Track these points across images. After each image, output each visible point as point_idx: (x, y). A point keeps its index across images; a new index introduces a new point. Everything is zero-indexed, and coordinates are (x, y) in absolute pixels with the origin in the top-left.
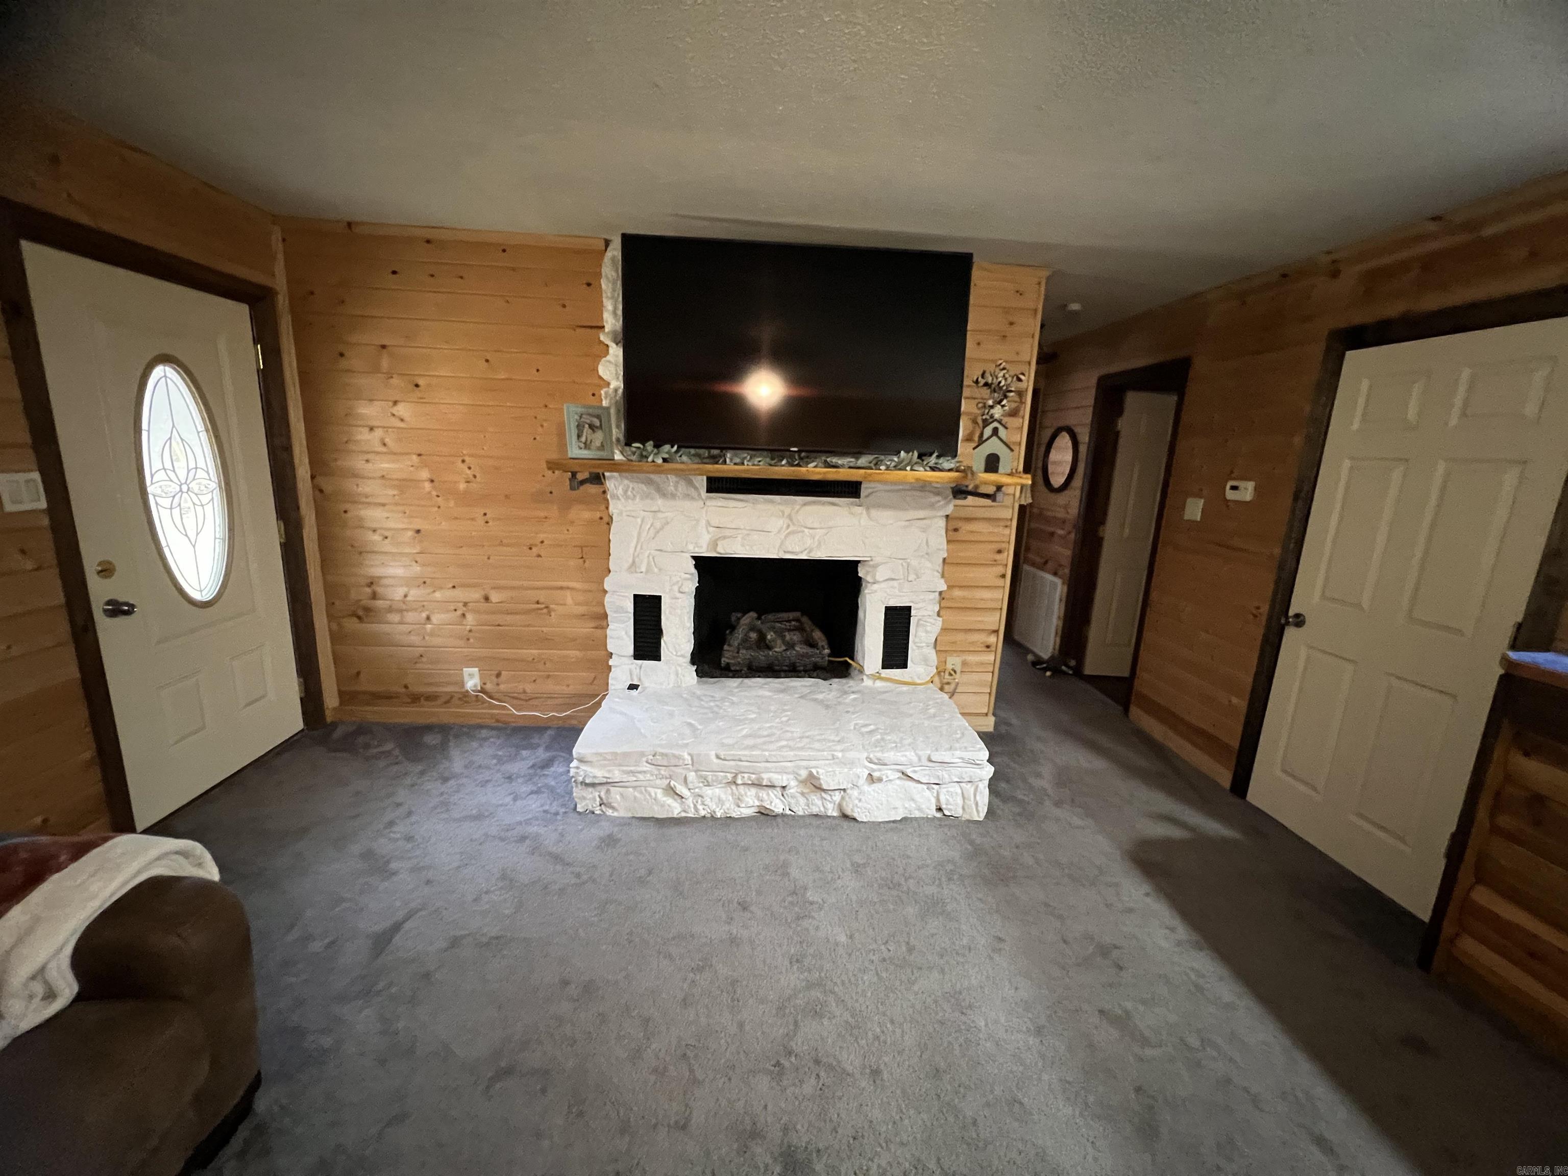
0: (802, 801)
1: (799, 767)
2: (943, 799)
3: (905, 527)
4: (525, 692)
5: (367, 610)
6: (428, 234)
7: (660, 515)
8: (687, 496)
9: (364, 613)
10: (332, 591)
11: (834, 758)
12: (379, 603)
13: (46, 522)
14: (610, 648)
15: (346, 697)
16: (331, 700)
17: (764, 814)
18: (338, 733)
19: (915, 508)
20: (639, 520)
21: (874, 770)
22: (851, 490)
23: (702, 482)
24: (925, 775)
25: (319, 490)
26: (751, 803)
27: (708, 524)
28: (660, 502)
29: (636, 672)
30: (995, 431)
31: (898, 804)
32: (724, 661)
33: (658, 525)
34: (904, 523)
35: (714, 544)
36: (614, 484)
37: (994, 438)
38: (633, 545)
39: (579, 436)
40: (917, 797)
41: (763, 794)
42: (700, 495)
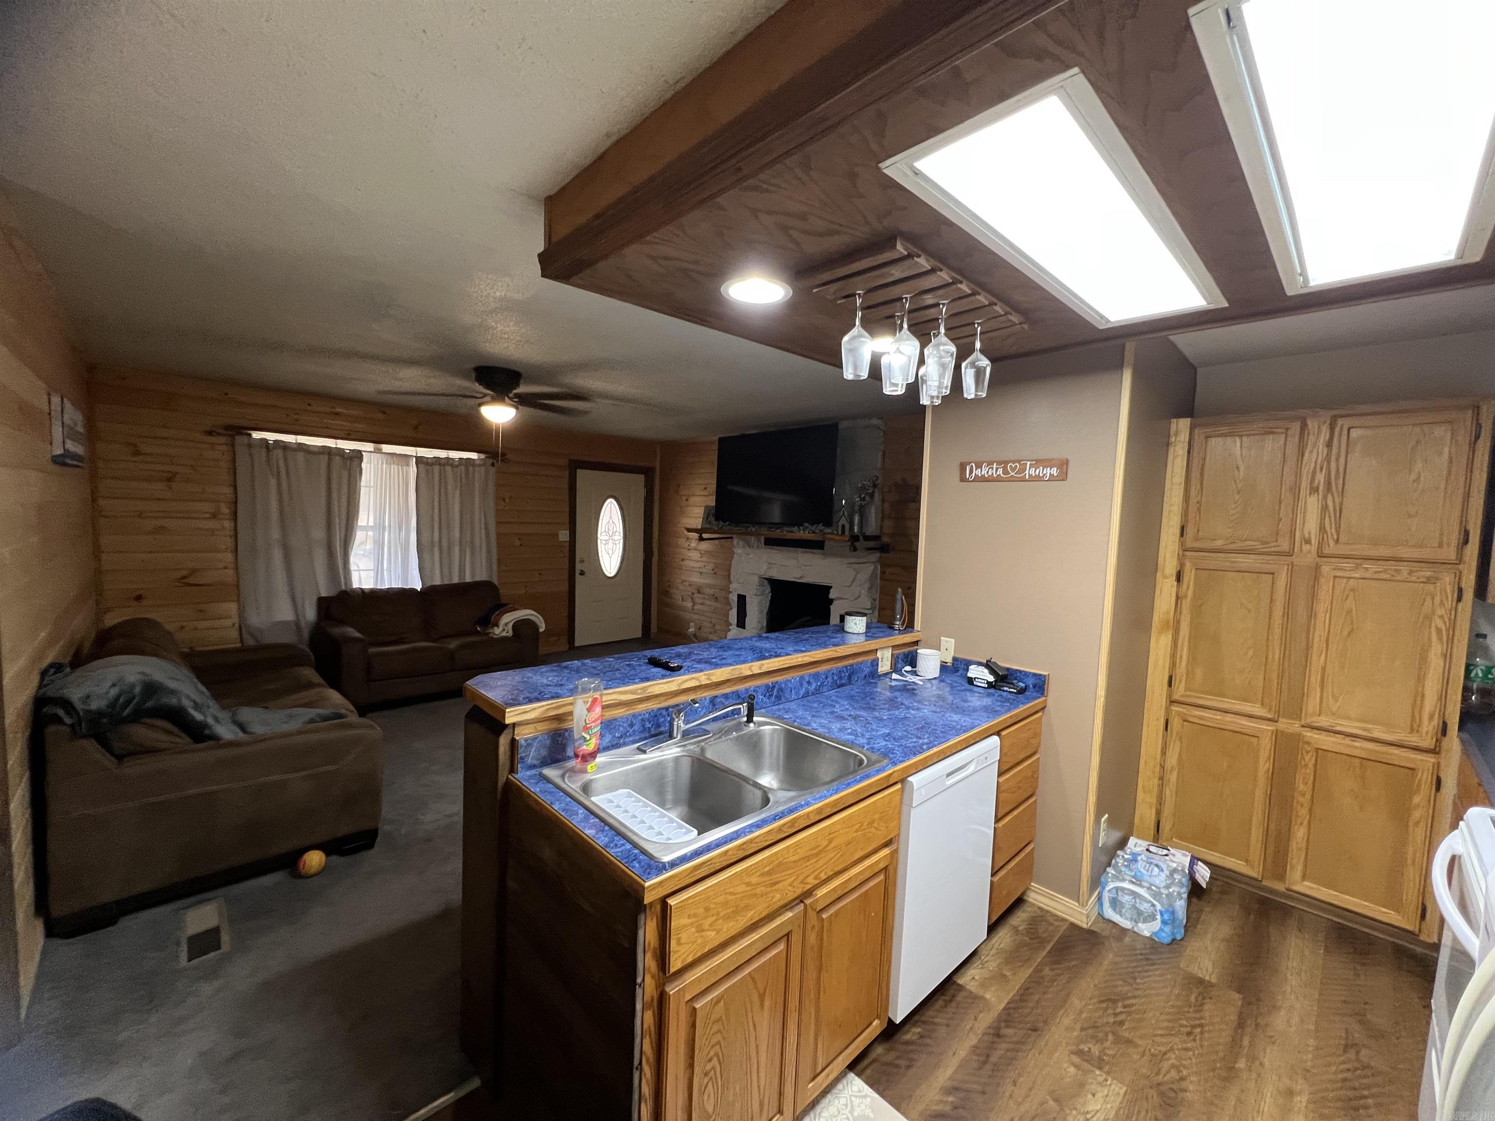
7: (750, 556)
8: (758, 547)
10: (660, 583)
13: (567, 544)
14: (730, 620)
15: (659, 628)
16: (654, 629)
18: (650, 642)
20: (743, 558)
22: (821, 544)
23: (763, 539)
25: (660, 541)
27: (766, 561)
28: (749, 550)
33: (749, 560)
36: (735, 540)
39: (707, 519)
42: (761, 547)
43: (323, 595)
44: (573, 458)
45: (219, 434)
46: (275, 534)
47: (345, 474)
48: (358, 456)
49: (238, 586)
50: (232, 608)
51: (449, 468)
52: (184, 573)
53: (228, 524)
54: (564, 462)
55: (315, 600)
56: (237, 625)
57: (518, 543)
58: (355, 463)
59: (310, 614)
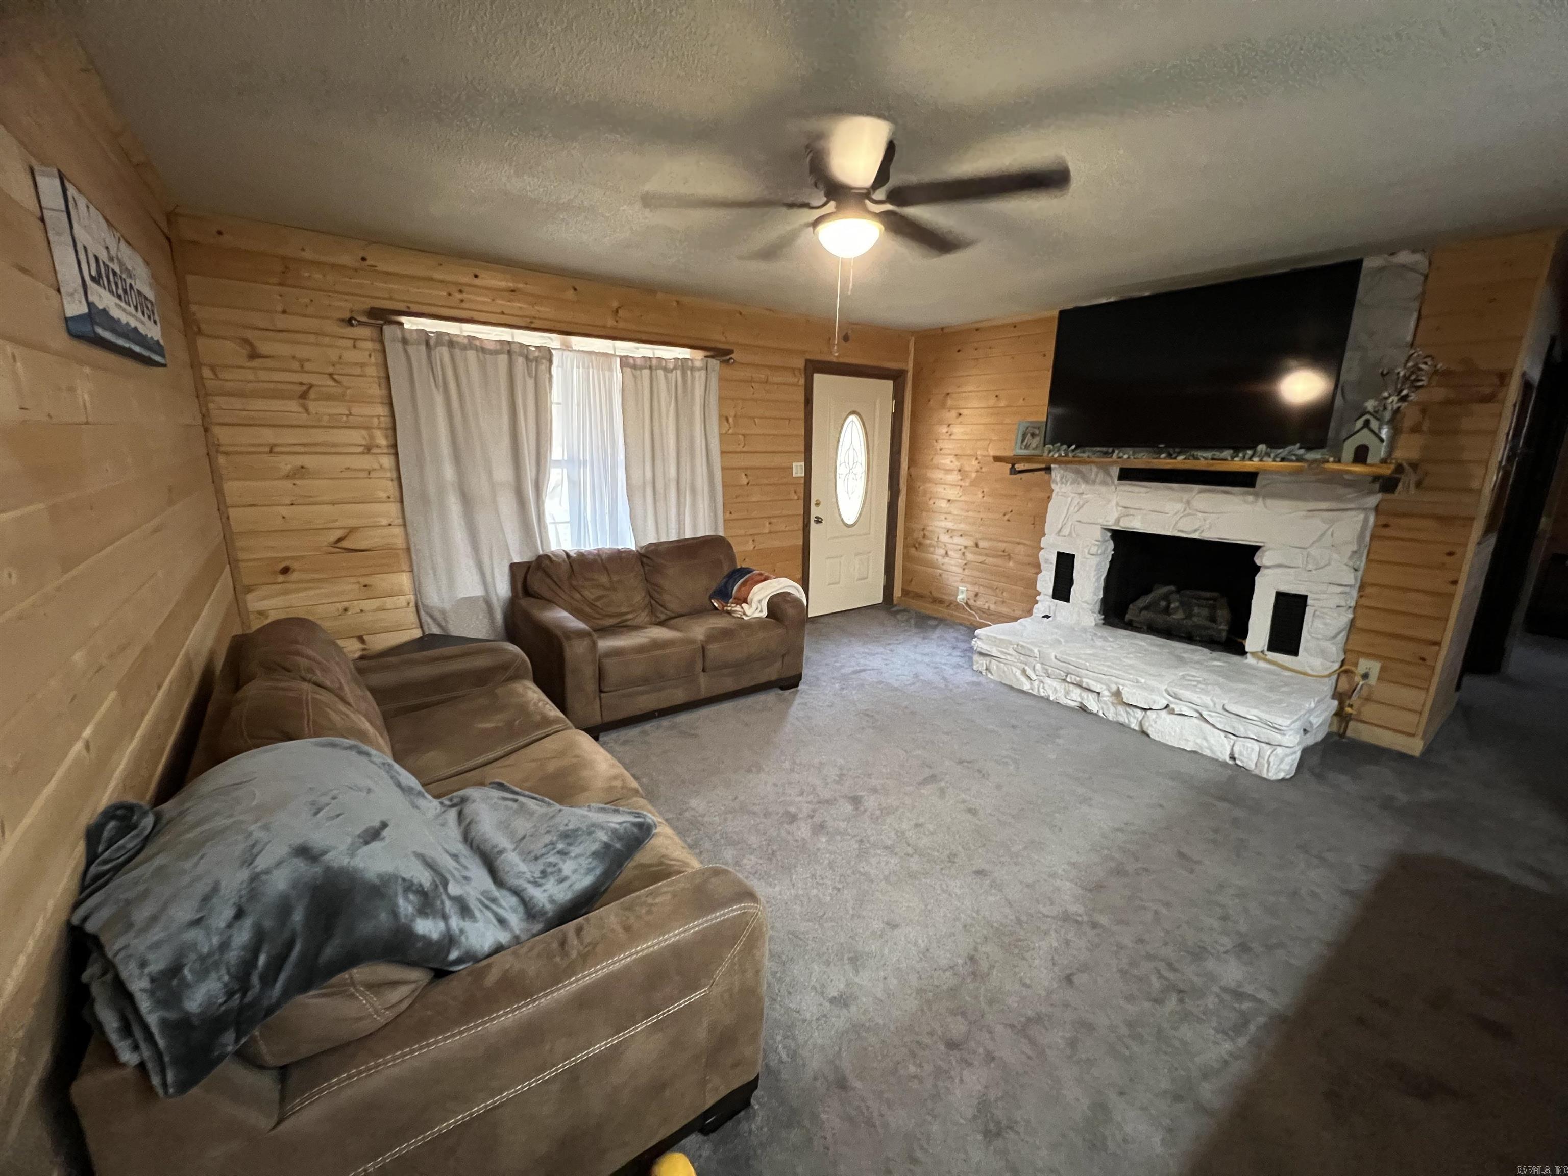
0: (1112, 709)
1: (1111, 681)
2: (1236, 749)
3: (1306, 517)
4: (989, 609)
5: (920, 544)
6: (977, 326)
7: (1084, 496)
8: (1104, 483)
9: (918, 545)
10: (908, 532)
11: (1138, 682)
12: (928, 542)
13: (803, 481)
14: (1039, 587)
15: (905, 592)
16: (897, 593)
17: (1083, 709)
18: (895, 609)
19: (1317, 499)
20: (1069, 499)
21: (1172, 703)
22: (1246, 480)
23: (1115, 471)
24: (1220, 722)
25: (910, 475)
26: (1075, 698)
27: (1117, 505)
28: (1083, 487)
29: (1053, 608)
30: (1367, 424)
31: (1191, 738)
32: (1128, 617)
33: (1081, 503)
34: (1305, 513)
35: (1118, 520)
36: (1057, 473)
37: (1365, 431)
38: (1063, 516)
39: (1022, 441)
40: (1212, 741)
41: (1085, 694)
42: (1113, 482)
43: (517, 560)
44: (809, 357)
45: (360, 323)
46: (449, 473)
47: (530, 383)
48: (547, 354)
49: (408, 550)
50: (404, 580)
51: (661, 373)
52: (339, 534)
53: (387, 461)
54: (800, 363)
55: (506, 569)
56: (412, 604)
57: (744, 481)
58: (543, 367)
59: (502, 588)
